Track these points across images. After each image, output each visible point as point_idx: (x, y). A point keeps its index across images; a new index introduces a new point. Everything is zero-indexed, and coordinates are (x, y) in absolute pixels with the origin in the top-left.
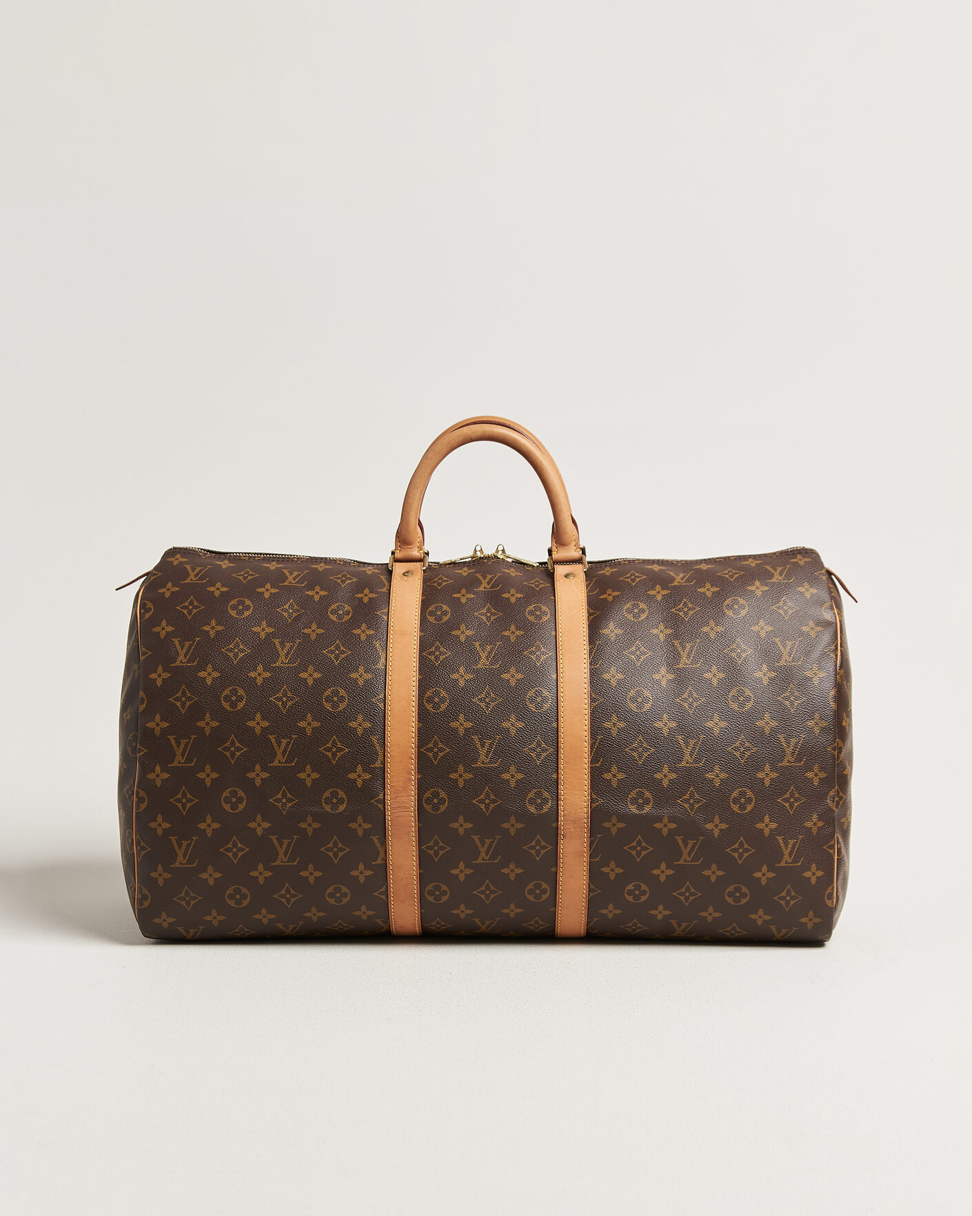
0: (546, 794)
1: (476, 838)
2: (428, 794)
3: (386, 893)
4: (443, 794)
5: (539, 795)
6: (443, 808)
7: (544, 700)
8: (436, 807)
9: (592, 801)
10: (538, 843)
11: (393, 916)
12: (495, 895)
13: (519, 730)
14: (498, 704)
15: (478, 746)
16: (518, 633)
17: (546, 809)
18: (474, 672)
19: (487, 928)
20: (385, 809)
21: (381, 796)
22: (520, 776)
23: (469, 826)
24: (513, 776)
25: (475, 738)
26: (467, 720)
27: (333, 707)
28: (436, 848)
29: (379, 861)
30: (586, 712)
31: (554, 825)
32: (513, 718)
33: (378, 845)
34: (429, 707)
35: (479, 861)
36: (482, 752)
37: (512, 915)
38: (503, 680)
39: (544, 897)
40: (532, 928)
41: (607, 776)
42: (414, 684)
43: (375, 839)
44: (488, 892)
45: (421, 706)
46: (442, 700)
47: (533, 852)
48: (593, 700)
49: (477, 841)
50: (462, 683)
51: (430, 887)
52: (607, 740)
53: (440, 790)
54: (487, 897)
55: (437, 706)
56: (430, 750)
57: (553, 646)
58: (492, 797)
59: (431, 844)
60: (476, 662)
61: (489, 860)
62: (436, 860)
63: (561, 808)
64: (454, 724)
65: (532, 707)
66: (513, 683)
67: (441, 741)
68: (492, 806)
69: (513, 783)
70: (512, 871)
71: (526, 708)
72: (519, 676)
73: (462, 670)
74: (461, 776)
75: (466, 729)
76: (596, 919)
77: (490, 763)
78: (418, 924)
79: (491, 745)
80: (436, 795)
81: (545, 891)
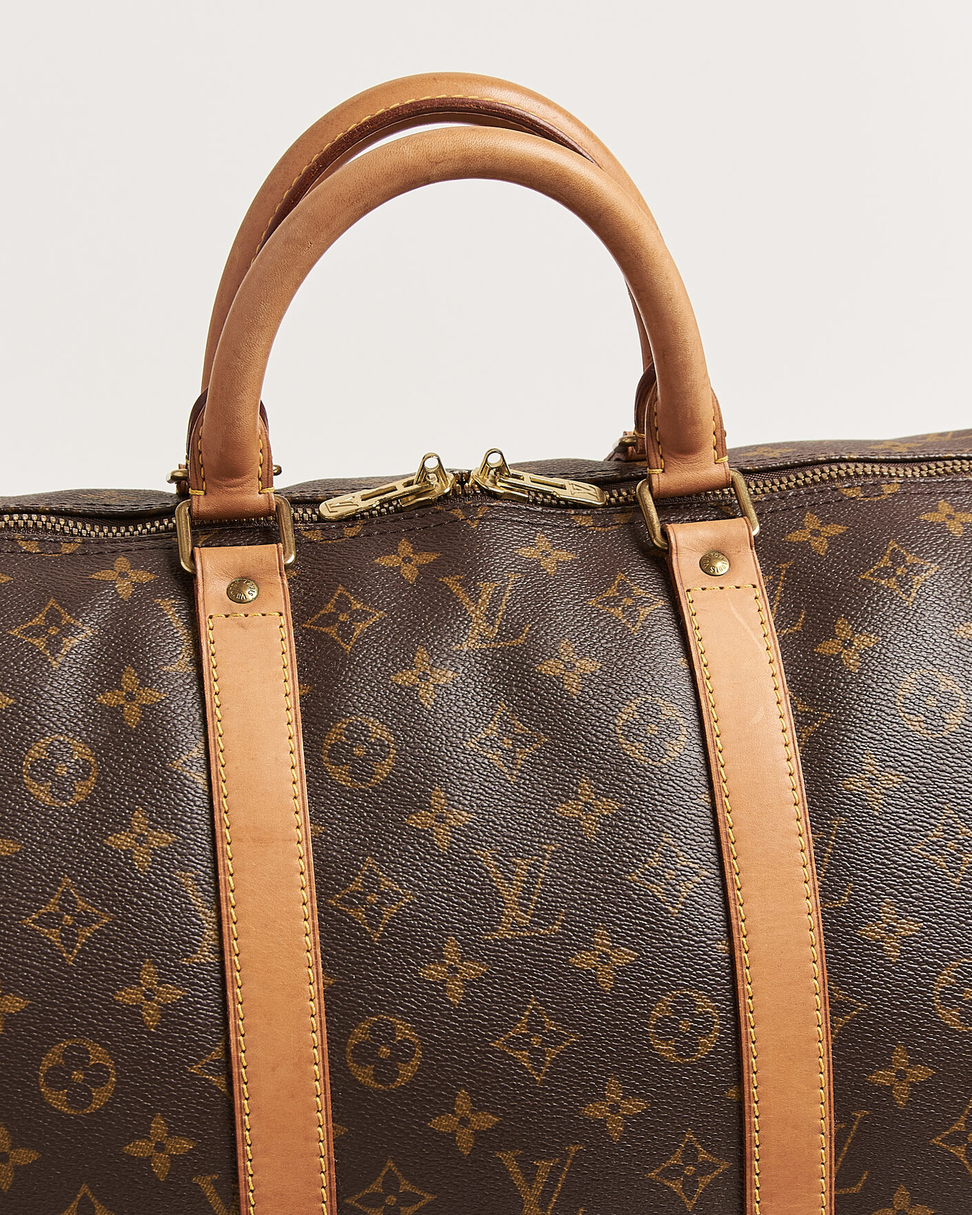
27: (72, 1101)
34: (364, 1075)
46: (402, 1052)
48: (836, 1008)
55: (385, 1072)
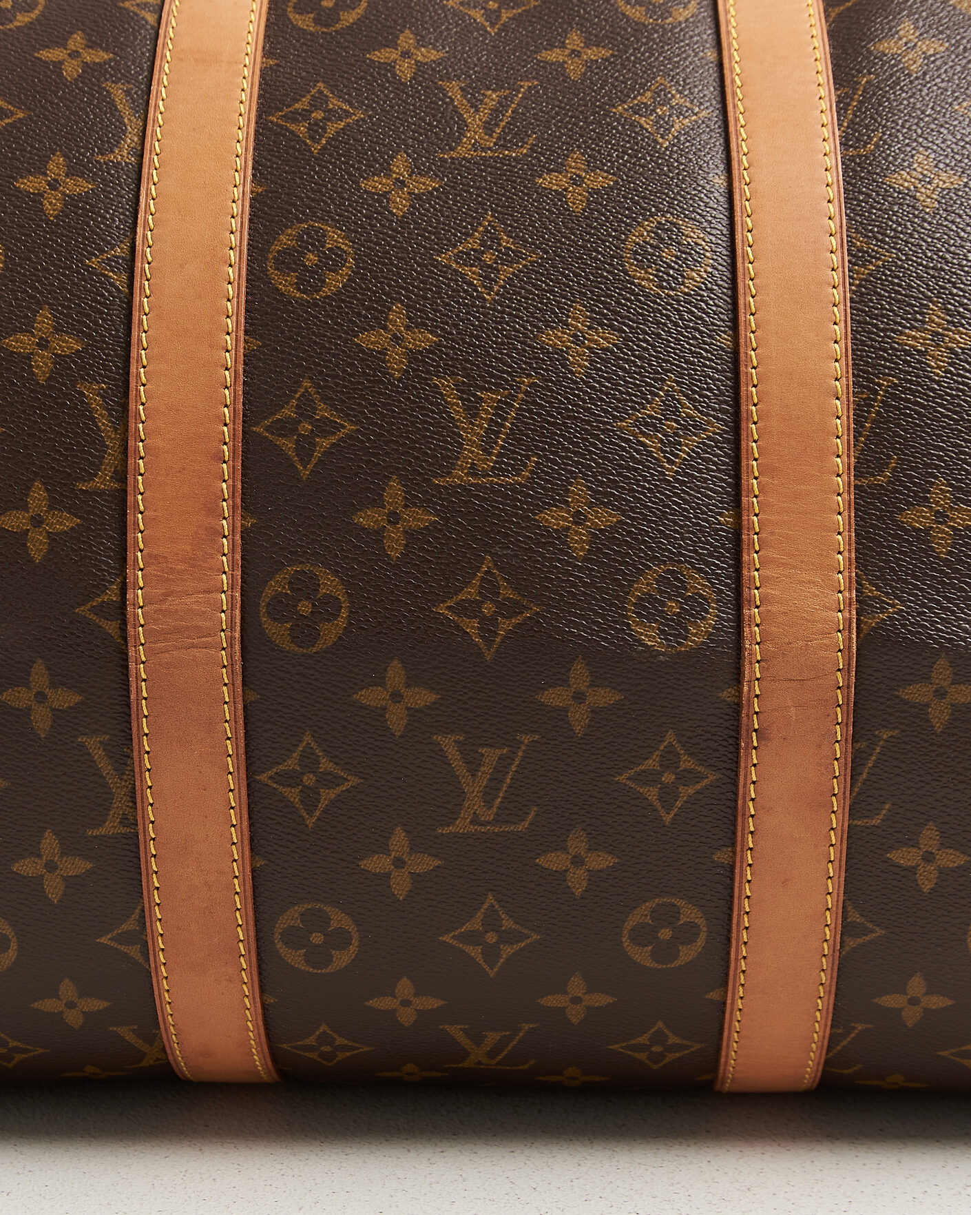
0: (698, 584)
1: (449, 745)
2: (277, 585)
3: (141, 937)
4: (330, 584)
5: (673, 584)
6: (331, 632)
7: (688, 254)
8: (305, 632)
9: (863, 605)
10: (670, 759)
11: (169, 1015)
12: (516, 947)
13: (600, 357)
14: (527, 271)
15: (457, 410)
16: (592, 54)
17: (698, 633)
18: (442, 169)
19: (491, 1054)
20: (125, 639)
21: (112, 594)
22: (604, 518)
23: (423, 698)
24: (579, 518)
25: (446, 385)
26: (415, 323)
28: (309, 780)
29: (111, 827)
30: (837, 295)
31: (727, 695)
32: (579, 318)
33: (105, 766)
35: (462, 825)
36: (472, 434)
37: (575, 1015)
38: (542, 192)
39: (687, 953)
40: (642, 1056)
41: (917, 518)
42: (236, 209)
43: (94, 745)
44: (491, 938)
45: (256, 280)
47: (652, 793)
49: (452, 752)
50: (400, 204)
51: (290, 918)
52: (912, 392)
53: (320, 571)
54: (491, 954)
56: (287, 428)
57: (711, 91)
58: (506, 592)
59: (292, 764)
60: (453, 140)
61: (495, 821)
62: (311, 822)
63: (753, 632)
64: (371, 340)
65: (645, 280)
66: (577, 201)
67: (325, 399)
68: (505, 626)
69: (579, 542)
70: (577, 861)
71: (626, 283)
72: (600, 180)
73: (400, 165)
74: (394, 518)
75: (413, 356)
76: (860, 1027)
77: (498, 470)
78: (259, 1044)
79: (501, 409)
80: (304, 586)
81: (687, 934)
